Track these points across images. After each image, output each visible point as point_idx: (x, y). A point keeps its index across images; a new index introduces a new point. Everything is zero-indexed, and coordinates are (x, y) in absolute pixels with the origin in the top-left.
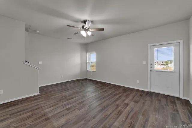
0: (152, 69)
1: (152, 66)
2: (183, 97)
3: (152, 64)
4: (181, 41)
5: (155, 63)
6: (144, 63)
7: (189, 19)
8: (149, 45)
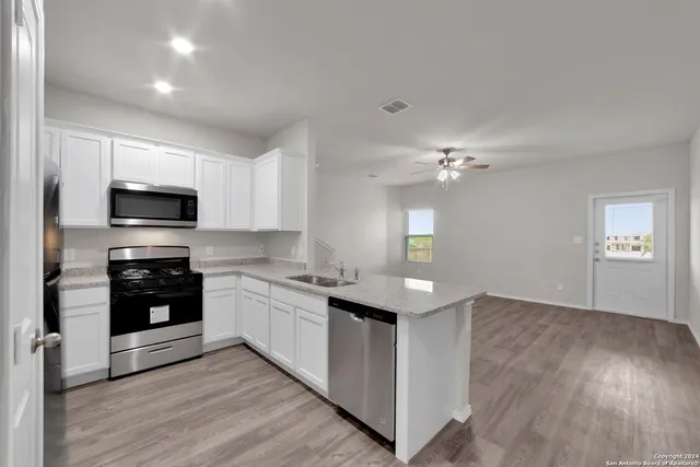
0: (598, 256)
1: (597, 248)
2: (675, 317)
3: (597, 244)
4: (672, 192)
5: (607, 243)
6: (578, 240)
7: (689, 142)
8: (591, 197)
